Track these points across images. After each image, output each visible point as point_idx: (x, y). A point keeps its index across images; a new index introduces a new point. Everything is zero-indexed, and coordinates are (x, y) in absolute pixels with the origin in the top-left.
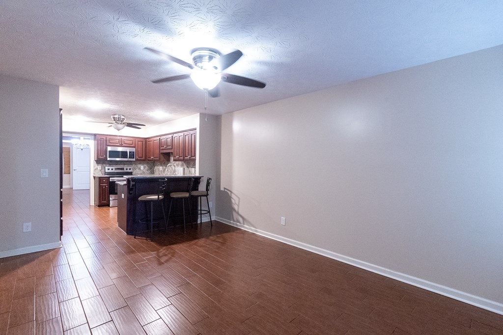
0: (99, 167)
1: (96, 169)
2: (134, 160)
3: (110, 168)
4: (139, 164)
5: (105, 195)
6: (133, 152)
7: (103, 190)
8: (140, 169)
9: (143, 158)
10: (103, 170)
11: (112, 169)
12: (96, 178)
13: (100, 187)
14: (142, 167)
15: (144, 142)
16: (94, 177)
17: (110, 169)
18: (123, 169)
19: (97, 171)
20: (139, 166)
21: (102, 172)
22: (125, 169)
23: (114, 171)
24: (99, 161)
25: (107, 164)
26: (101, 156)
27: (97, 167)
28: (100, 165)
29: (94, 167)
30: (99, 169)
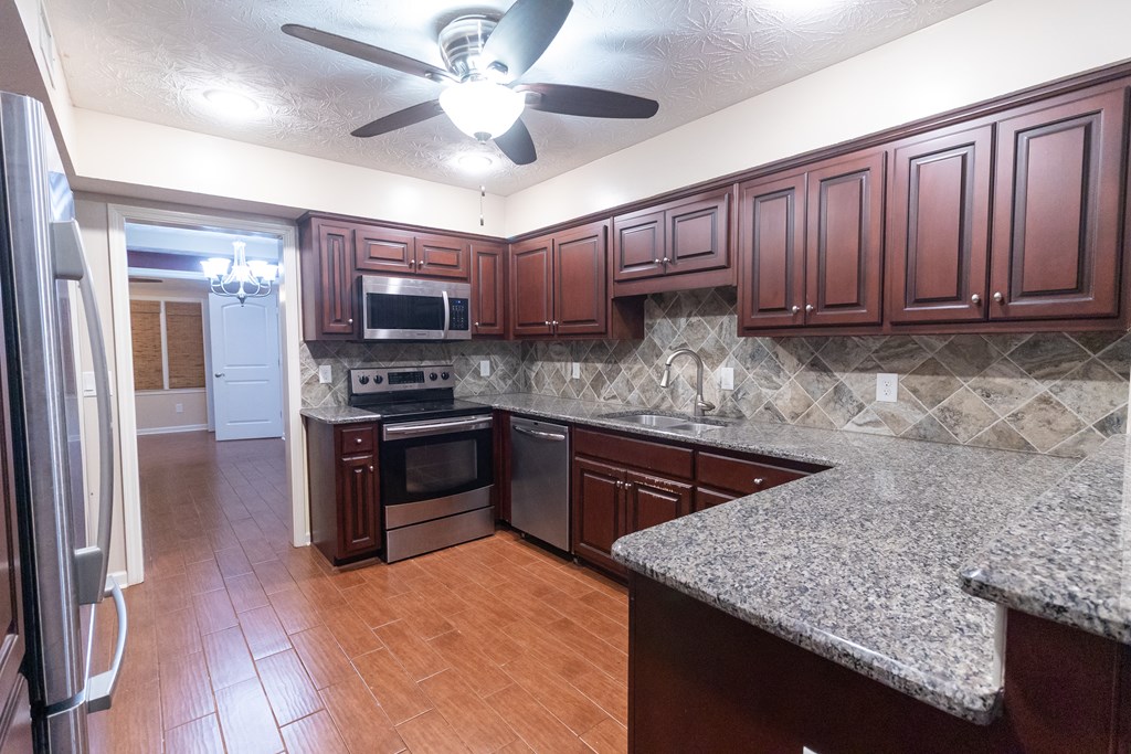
0: (325, 373)
1: (310, 383)
2: (466, 335)
3: (371, 374)
4: (476, 353)
5: (364, 505)
6: (465, 301)
7: (354, 491)
8: (477, 373)
9: (497, 329)
10: (342, 385)
11: (378, 380)
12: (313, 428)
13: (342, 470)
14: (485, 367)
15: (499, 259)
16: (306, 420)
17: (371, 381)
18: (418, 377)
19: (317, 390)
20: (474, 360)
21: (335, 395)
22: (426, 377)
23: (385, 387)
24: (322, 346)
25: (357, 357)
26: (338, 321)
27: (313, 372)
28: (326, 360)
29: (303, 371)
30: (322, 381)
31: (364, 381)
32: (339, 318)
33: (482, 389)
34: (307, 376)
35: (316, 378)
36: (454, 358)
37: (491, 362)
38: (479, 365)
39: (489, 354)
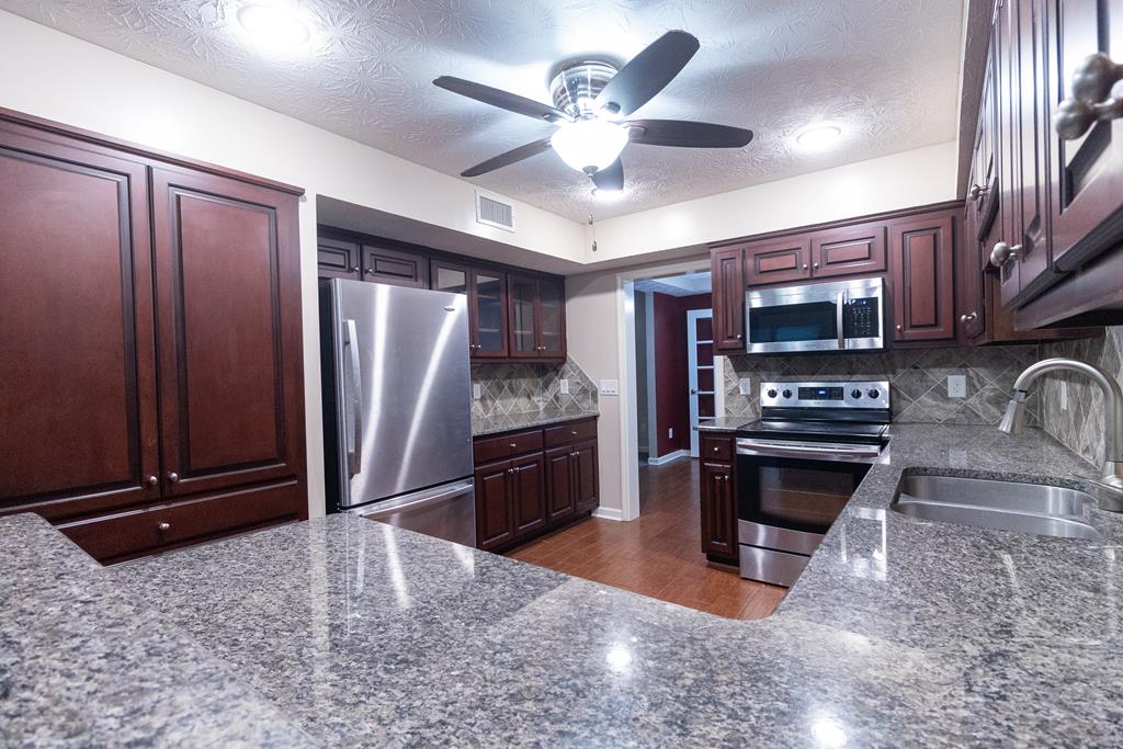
0: (745, 385)
1: (732, 394)
3: (782, 388)
4: (939, 364)
8: (941, 392)
10: (759, 398)
11: (789, 394)
13: (705, 472)
14: (957, 384)
15: (944, 235)
17: (781, 394)
18: (836, 393)
20: (936, 375)
22: (846, 394)
23: (794, 401)
24: (742, 360)
25: (774, 370)
26: (731, 338)
27: (734, 384)
28: (746, 374)
29: (726, 383)
30: (742, 393)
31: (772, 394)
32: (730, 334)
33: (951, 416)
34: (730, 388)
35: (737, 389)
36: (900, 372)
37: (969, 379)
38: (945, 382)
39: (965, 366)
